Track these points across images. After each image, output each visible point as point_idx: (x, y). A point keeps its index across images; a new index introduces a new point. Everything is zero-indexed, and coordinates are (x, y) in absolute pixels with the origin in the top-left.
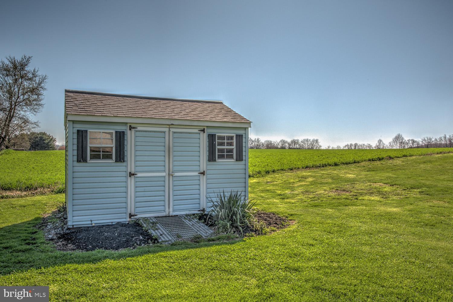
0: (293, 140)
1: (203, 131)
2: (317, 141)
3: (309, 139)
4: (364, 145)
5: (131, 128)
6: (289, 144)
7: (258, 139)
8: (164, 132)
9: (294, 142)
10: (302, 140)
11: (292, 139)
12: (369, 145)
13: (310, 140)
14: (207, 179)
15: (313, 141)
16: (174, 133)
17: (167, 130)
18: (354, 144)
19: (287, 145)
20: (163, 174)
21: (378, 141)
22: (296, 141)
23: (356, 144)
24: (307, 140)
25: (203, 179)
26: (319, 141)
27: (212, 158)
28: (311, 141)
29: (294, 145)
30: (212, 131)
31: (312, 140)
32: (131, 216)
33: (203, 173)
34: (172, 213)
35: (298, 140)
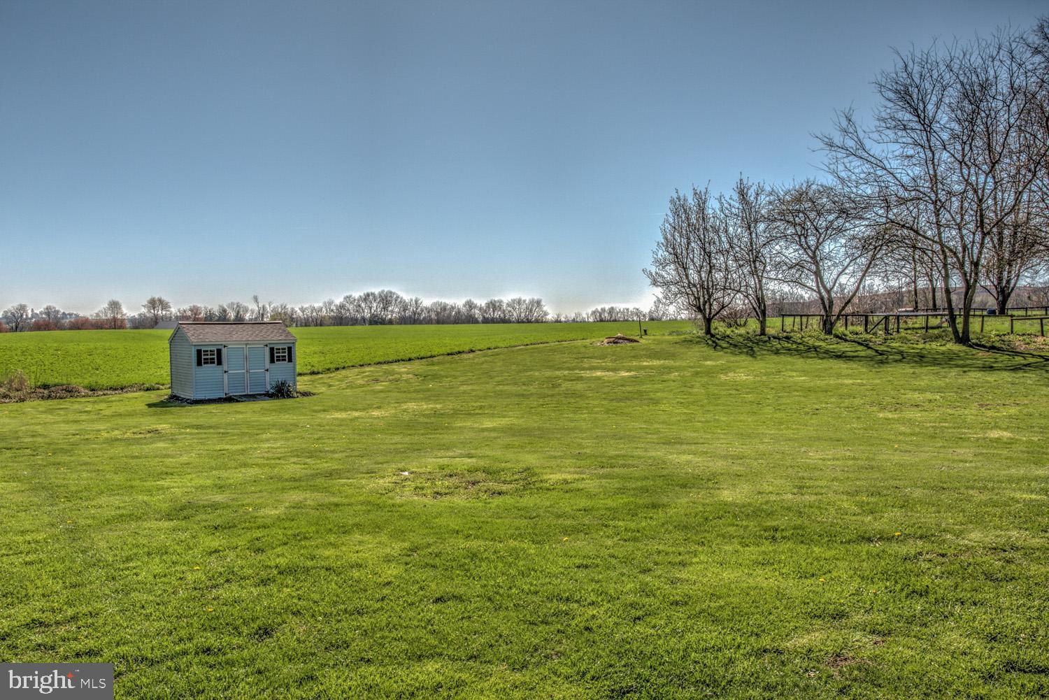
0: (491, 302)
1: (267, 346)
2: (539, 303)
3: (523, 299)
4: (628, 310)
5: (225, 347)
6: (481, 309)
7: (416, 302)
8: (243, 348)
9: (493, 305)
10: (510, 300)
11: (489, 300)
12: (638, 309)
13: (524, 301)
14: (270, 373)
15: (532, 302)
16: (249, 348)
17: (245, 346)
18: (609, 309)
19: (477, 312)
20: (243, 371)
21: (655, 302)
22: (498, 304)
23: (612, 308)
24: (519, 302)
25: (267, 374)
26: (543, 303)
27: (272, 361)
28: (527, 302)
29: (494, 311)
30: (272, 346)
31: (530, 300)
32: (226, 394)
33: (267, 370)
34: (249, 393)
35: (500, 302)
